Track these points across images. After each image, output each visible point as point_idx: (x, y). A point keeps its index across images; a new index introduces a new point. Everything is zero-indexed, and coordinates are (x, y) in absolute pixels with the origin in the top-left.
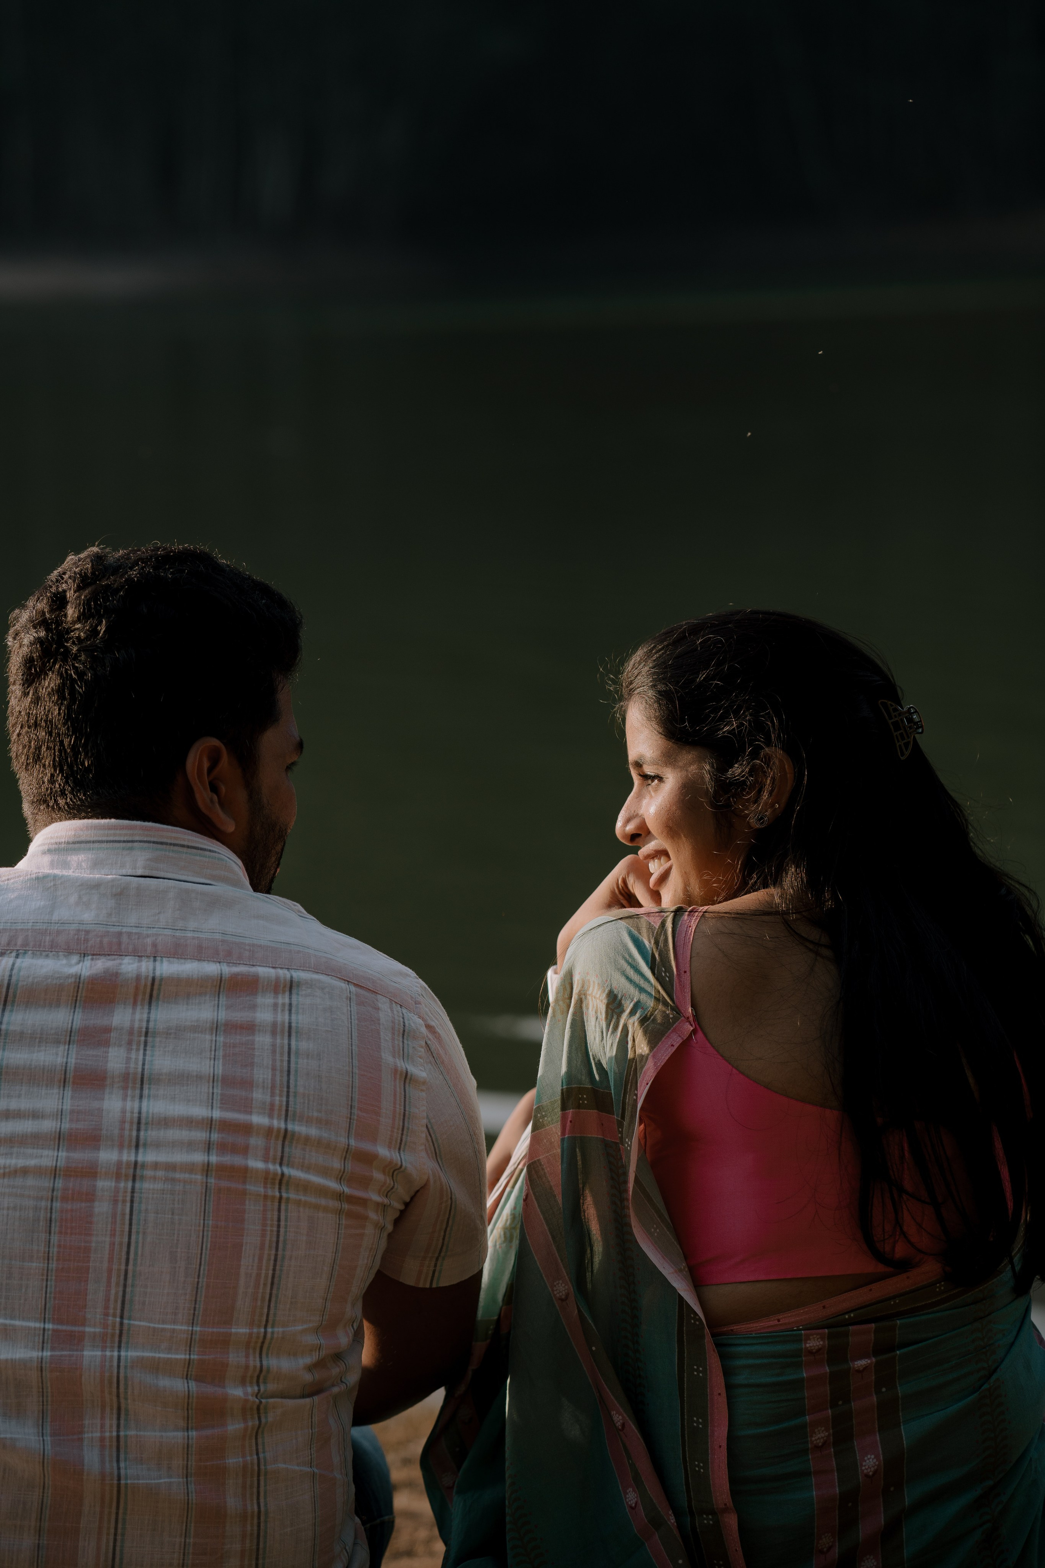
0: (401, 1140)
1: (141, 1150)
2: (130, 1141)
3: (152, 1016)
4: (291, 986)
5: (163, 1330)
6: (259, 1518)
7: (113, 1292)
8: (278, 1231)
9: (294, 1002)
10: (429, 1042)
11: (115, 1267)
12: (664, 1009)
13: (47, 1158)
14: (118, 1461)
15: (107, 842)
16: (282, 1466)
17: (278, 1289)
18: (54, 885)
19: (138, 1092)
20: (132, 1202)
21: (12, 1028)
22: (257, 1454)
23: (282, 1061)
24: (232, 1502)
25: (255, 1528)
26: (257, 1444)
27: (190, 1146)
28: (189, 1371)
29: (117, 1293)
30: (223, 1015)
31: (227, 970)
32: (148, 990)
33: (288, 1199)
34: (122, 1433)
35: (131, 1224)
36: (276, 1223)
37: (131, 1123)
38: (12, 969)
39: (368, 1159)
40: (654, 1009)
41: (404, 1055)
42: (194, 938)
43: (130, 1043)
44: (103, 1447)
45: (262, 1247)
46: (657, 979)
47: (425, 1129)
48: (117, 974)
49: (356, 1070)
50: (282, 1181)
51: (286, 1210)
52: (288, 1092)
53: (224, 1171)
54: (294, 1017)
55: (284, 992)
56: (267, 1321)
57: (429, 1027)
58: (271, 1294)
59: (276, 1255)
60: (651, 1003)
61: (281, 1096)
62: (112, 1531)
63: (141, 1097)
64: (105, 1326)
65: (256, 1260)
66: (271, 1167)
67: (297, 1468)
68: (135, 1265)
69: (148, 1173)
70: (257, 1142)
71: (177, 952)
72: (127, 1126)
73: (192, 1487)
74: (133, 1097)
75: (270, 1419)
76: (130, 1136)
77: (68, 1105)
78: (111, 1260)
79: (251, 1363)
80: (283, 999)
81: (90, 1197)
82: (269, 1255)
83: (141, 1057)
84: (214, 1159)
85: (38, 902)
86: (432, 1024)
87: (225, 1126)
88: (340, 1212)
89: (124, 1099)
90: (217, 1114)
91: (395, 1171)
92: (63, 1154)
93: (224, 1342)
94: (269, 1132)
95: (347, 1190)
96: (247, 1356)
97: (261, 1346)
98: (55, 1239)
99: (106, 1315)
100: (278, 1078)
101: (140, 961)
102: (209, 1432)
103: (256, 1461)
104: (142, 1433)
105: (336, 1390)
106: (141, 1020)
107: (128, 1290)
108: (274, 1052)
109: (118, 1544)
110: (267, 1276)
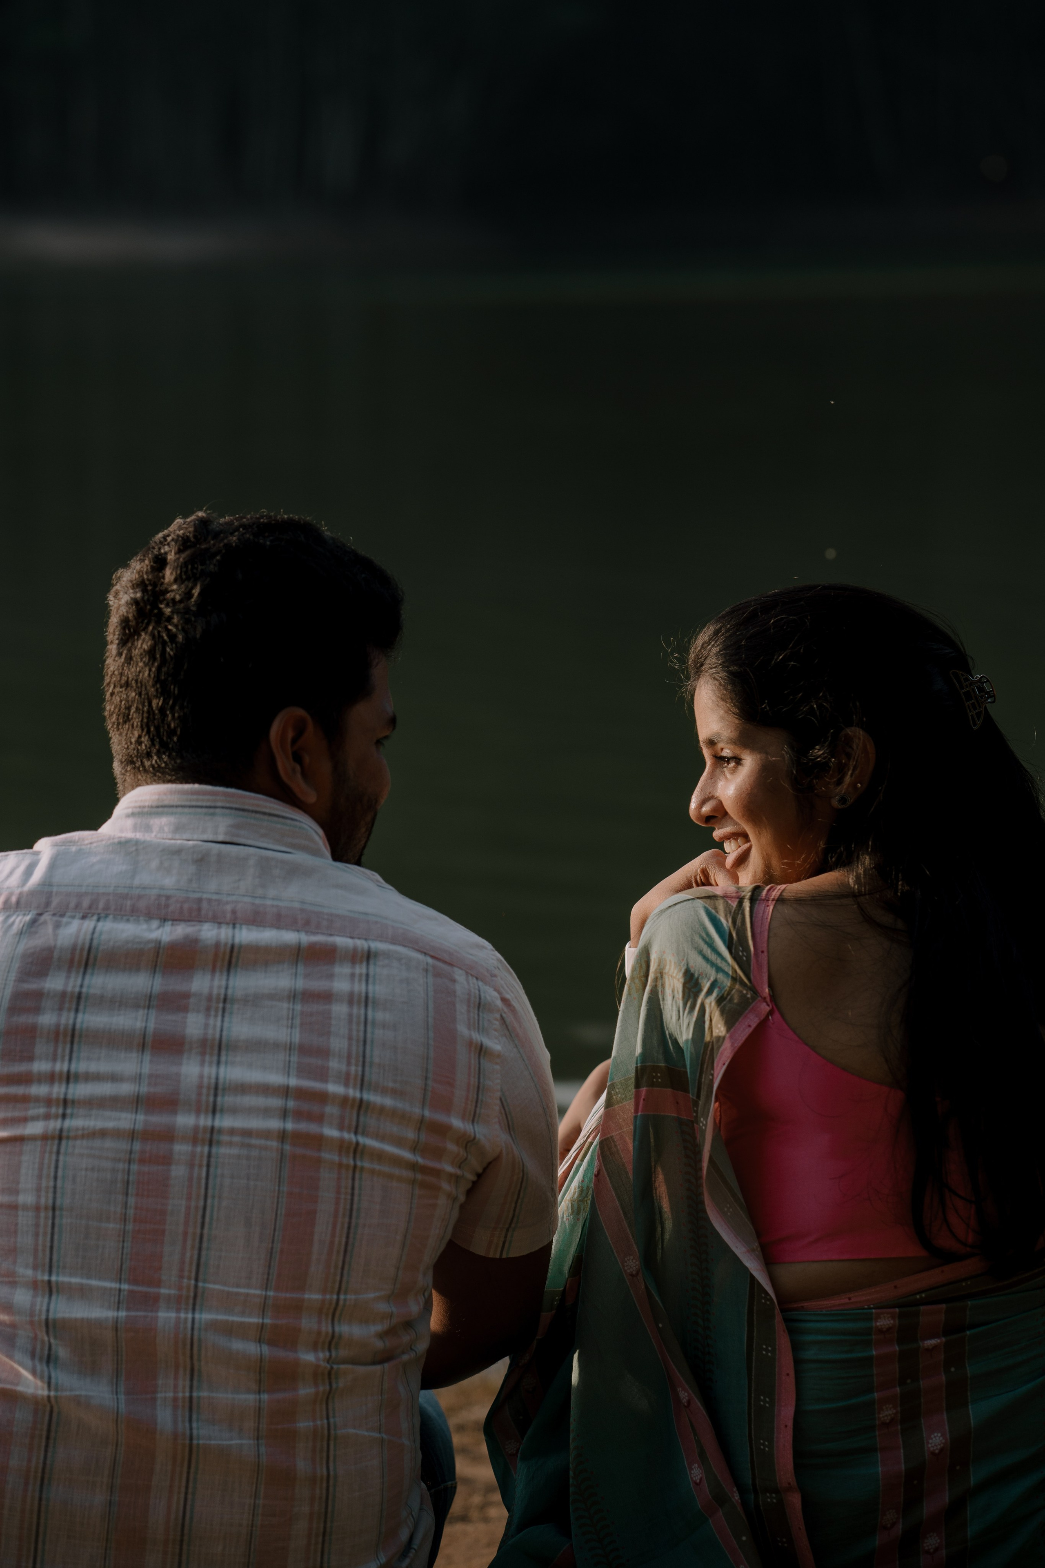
0: (475, 1112)
1: (218, 1116)
2: (207, 1106)
3: (231, 983)
4: (369, 956)
5: (237, 1294)
6: (328, 1482)
7: (188, 1255)
8: (352, 1200)
9: (371, 972)
10: (504, 1015)
11: (191, 1230)
12: (741, 989)
13: (125, 1120)
14: (190, 1421)
15: (190, 807)
16: (351, 1431)
17: (351, 1258)
18: (137, 850)
19: (215, 1058)
20: (208, 1166)
21: (92, 991)
22: (328, 1418)
23: (358, 1031)
24: (302, 1465)
25: (324, 1492)
26: (327, 1409)
27: (266, 1112)
28: (261, 1335)
29: (192, 1257)
30: (301, 984)
31: (305, 939)
32: (227, 957)
33: (362, 1169)
34: (195, 1394)
35: (206, 1188)
36: (349, 1191)
37: (209, 1088)
38: (93, 933)
39: (441, 1130)
40: (731, 989)
41: (479, 1027)
42: (273, 906)
43: (208, 1009)
44: (175, 1408)
45: (336, 1216)
46: (735, 958)
47: (498, 1102)
48: (196, 941)
49: (431, 1042)
50: (357, 1150)
51: (361, 1179)
52: (364, 1062)
53: (298, 1138)
54: (371, 987)
55: (361, 962)
56: (340, 1288)
57: (504, 1000)
58: (344, 1263)
59: (350, 1224)
60: (728, 983)
61: (357, 1065)
62: (183, 1490)
63: (219, 1063)
64: (180, 1288)
65: (330, 1229)
66: (346, 1135)
67: (366, 1433)
68: (210, 1228)
69: (225, 1138)
70: (331, 1110)
71: (256, 919)
72: (204, 1091)
73: (263, 1449)
74: (211, 1063)
75: (341, 1385)
76: (207, 1101)
77: (146, 1069)
78: (186, 1223)
79: (324, 1329)
80: (360, 969)
81: (167, 1160)
82: (343, 1224)
83: (219, 1023)
84: (290, 1126)
85: (120, 866)
86: (508, 996)
87: (301, 1094)
88: (413, 1182)
89: (202, 1063)
90: (293, 1082)
91: (468, 1142)
92: (141, 1117)
93: (297, 1308)
94: (344, 1101)
95: (420, 1160)
96: (320, 1322)
97: (334, 1312)
98: (132, 1201)
99: (181, 1277)
100: (354, 1048)
101: (219, 928)
102: (280, 1396)
103: (326, 1426)
104: (214, 1395)
105: (405, 1357)
106: (219, 987)
107: (204, 1253)
108: (350, 1021)
109: (189, 1503)
110: (340, 1243)
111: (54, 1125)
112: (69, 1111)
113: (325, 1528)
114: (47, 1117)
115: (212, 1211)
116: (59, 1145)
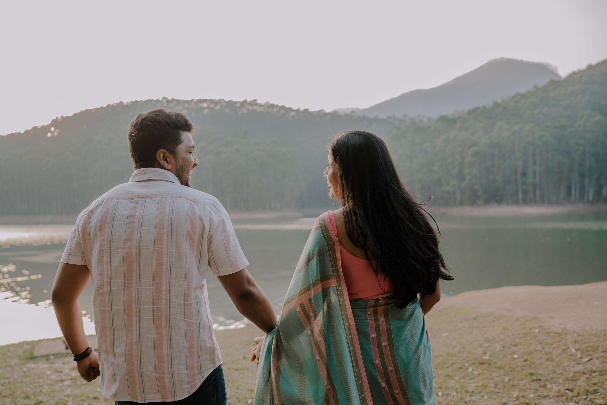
7: (137, 273)
8: (171, 259)
29: (138, 274)
31: (161, 199)
34: (140, 306)
35: (140, 258)
36: (170, 257)
37: (139, 236)
38: (118, 202)
43: (139, 218)
44: (136, 309)
45: (167, 263)
47: (208, 231)
49: (188, 219)
58: (170, 273)
59: (171, 264)
65: (166, 266)
70: (165, 238)
71: (151, 196)
78: (136, 267)
79: (167, 289)
81: (131, 253)
82: (169, 264)
83: (141, 221)
87: (158, 235)
89: (138, 230)
92: (125, 244)
93: (161, 284)
99: (136, 278)
100: (169, 223)
101: (143, 199)
102: (158, 306)
103: (169, 315)
104: (144, 306)
108: (169, 216)
110: (169, 269)
113: (170, 338)
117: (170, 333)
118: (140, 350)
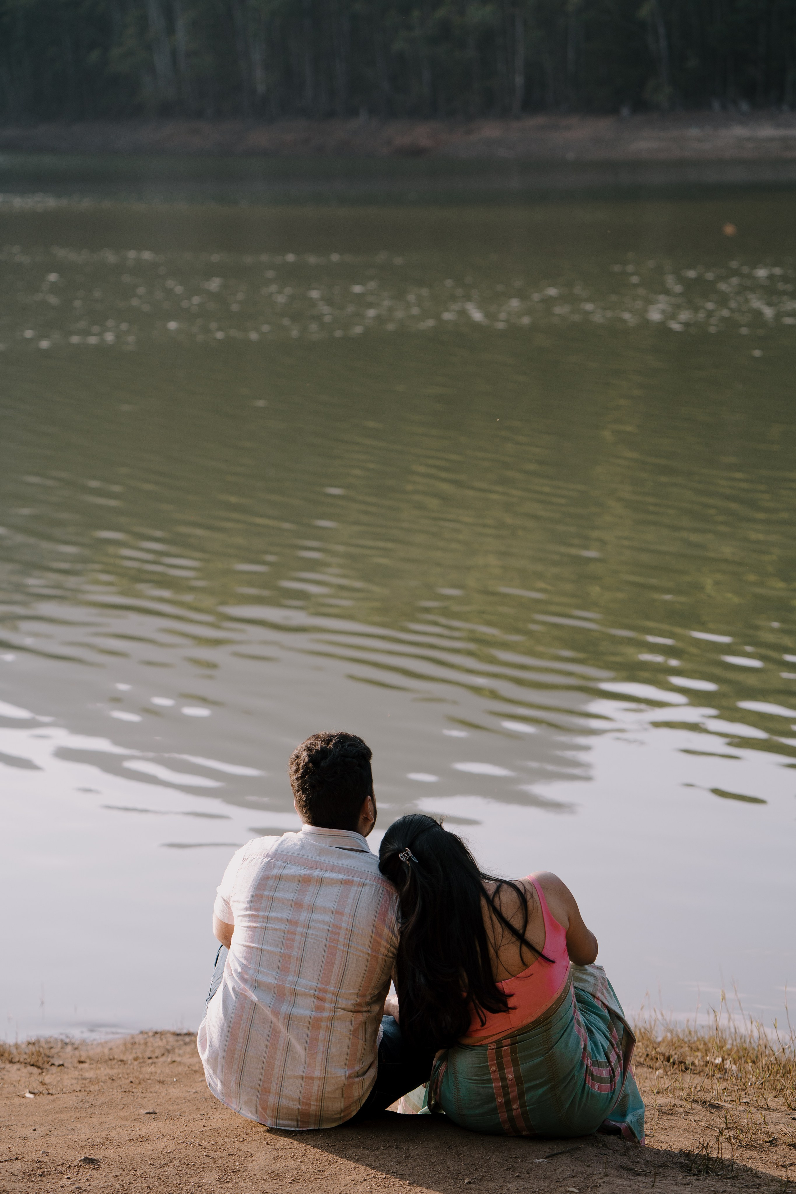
1: (309, 929)
2: (306, 926)
3: (320, 889)
4: (363, 885)
5: (308, 983)
6: (329, 1043)
8: (346, 961)
11: (298, 962)
13: (283, 927)
15: (318, 834)
16: (339, 1030)
17: (344, 979)
19: (311, 911)
20: (304, 944)
21: (279, 887)
23: (354, 908)
24: (322, 1036)
27: (323, 930)
28: (314, 997)
29: (298, 970)
30: (340, 891)
32: (320, 881)
33: (350, 952)
35: (303, 950)
36: (345, 958)
37: (308, 920)
43: (312, 896)
45: (340, 965)
48: (313, 875)
50: (349, 946)
51: (350, 955)
52: (354, 918)
53: (331, 940)
55: (361, 887)
56: (340, 987)
58: (342, 979)
59: (345, 968)
61: (351, 919)
63: (312, 913)
64: (293, 979)
65: (338, 969)
66: (346, 941)
68: (303, 963)
69: (310, 936)
70: (342, 932)
72: (306, 921)
74: (309, 913)
76: (306, 925)
77: (291, 912)
78: (297, 960)
79: (333, 998)
80: (359, 889)
81: (293, 940)
82: (343, 968)
83: (313, 901)
84: (329, 935)
87: (334, 926)
88: (368, 959)
89: (307, 913)
90: (332, 922)
92: (287, 926)
93: (326, 991)
94: (346, 930)
95: (370, 953)
96: (332, 996)
97: (336, 995)
98: (283, 951)
99: (294, 976)
100: (351, 913)
101: (320, 872)
106: (316, 890)
107: (300, 970)
108: (352, 905)
110: (341, 974)
111: (265, 925)
112: (268, 921)
114: (263, 922)
115: (304, 958)
116: (265, 931)
117: (328, 1051)
118: (285, 1062)
